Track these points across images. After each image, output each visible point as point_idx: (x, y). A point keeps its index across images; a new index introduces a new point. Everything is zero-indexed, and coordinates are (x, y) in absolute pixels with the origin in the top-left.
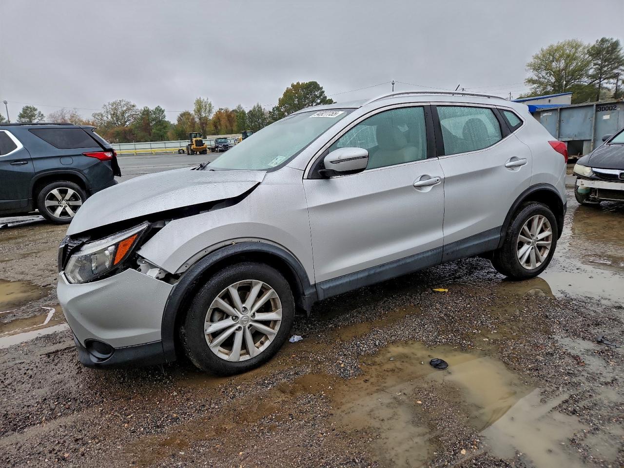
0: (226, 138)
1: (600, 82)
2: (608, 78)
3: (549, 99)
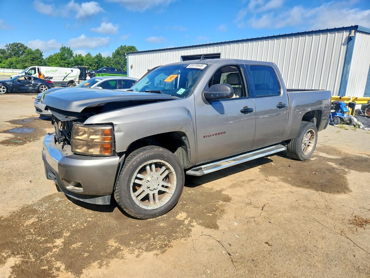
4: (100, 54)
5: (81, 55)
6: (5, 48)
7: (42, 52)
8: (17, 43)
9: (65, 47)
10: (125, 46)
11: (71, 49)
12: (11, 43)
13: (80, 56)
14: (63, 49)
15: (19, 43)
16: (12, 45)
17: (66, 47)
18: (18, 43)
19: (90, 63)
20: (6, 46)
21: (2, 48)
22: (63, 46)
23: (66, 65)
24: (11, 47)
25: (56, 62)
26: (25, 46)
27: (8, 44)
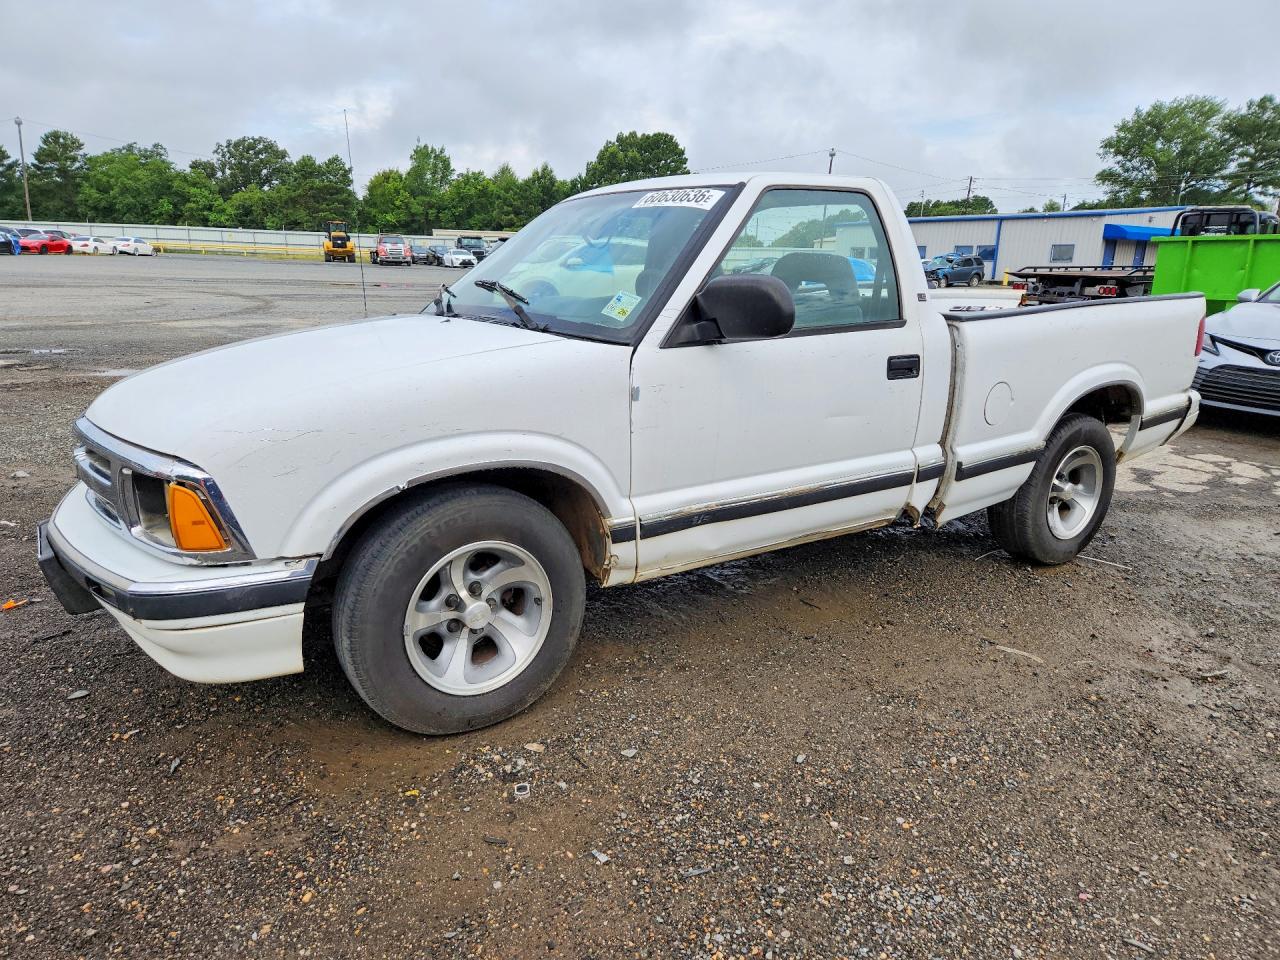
0: (479, 238)
1: (1248, 189)
2: (1265, 184)
3: (1151, 214)
4: (545, 169)
5: (480, 173)
6: (214, 159)
7: (350, 170)
8: (253, 139)
9: (426, 147)
10: (633, 135)
11: (447, 154)
12: (234, 139)
13: (477, 176)
14: (422, 154)
15: (260, 140)
16: (237, 145)
17: (430, 149)
18: (256, 137)
19: (517, 203)
20: (216, 152)
21: (204, 159)
22: (422, 145)
23: (430, 211)
24: (232, 156)
25: (398, 203)
26: (281, 148)
27: (225, 144)
